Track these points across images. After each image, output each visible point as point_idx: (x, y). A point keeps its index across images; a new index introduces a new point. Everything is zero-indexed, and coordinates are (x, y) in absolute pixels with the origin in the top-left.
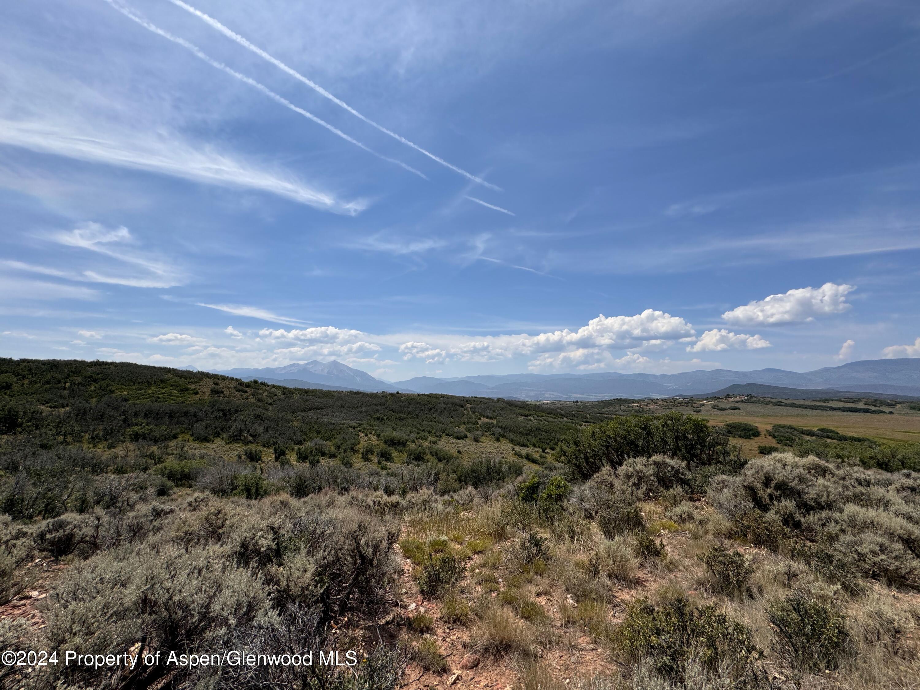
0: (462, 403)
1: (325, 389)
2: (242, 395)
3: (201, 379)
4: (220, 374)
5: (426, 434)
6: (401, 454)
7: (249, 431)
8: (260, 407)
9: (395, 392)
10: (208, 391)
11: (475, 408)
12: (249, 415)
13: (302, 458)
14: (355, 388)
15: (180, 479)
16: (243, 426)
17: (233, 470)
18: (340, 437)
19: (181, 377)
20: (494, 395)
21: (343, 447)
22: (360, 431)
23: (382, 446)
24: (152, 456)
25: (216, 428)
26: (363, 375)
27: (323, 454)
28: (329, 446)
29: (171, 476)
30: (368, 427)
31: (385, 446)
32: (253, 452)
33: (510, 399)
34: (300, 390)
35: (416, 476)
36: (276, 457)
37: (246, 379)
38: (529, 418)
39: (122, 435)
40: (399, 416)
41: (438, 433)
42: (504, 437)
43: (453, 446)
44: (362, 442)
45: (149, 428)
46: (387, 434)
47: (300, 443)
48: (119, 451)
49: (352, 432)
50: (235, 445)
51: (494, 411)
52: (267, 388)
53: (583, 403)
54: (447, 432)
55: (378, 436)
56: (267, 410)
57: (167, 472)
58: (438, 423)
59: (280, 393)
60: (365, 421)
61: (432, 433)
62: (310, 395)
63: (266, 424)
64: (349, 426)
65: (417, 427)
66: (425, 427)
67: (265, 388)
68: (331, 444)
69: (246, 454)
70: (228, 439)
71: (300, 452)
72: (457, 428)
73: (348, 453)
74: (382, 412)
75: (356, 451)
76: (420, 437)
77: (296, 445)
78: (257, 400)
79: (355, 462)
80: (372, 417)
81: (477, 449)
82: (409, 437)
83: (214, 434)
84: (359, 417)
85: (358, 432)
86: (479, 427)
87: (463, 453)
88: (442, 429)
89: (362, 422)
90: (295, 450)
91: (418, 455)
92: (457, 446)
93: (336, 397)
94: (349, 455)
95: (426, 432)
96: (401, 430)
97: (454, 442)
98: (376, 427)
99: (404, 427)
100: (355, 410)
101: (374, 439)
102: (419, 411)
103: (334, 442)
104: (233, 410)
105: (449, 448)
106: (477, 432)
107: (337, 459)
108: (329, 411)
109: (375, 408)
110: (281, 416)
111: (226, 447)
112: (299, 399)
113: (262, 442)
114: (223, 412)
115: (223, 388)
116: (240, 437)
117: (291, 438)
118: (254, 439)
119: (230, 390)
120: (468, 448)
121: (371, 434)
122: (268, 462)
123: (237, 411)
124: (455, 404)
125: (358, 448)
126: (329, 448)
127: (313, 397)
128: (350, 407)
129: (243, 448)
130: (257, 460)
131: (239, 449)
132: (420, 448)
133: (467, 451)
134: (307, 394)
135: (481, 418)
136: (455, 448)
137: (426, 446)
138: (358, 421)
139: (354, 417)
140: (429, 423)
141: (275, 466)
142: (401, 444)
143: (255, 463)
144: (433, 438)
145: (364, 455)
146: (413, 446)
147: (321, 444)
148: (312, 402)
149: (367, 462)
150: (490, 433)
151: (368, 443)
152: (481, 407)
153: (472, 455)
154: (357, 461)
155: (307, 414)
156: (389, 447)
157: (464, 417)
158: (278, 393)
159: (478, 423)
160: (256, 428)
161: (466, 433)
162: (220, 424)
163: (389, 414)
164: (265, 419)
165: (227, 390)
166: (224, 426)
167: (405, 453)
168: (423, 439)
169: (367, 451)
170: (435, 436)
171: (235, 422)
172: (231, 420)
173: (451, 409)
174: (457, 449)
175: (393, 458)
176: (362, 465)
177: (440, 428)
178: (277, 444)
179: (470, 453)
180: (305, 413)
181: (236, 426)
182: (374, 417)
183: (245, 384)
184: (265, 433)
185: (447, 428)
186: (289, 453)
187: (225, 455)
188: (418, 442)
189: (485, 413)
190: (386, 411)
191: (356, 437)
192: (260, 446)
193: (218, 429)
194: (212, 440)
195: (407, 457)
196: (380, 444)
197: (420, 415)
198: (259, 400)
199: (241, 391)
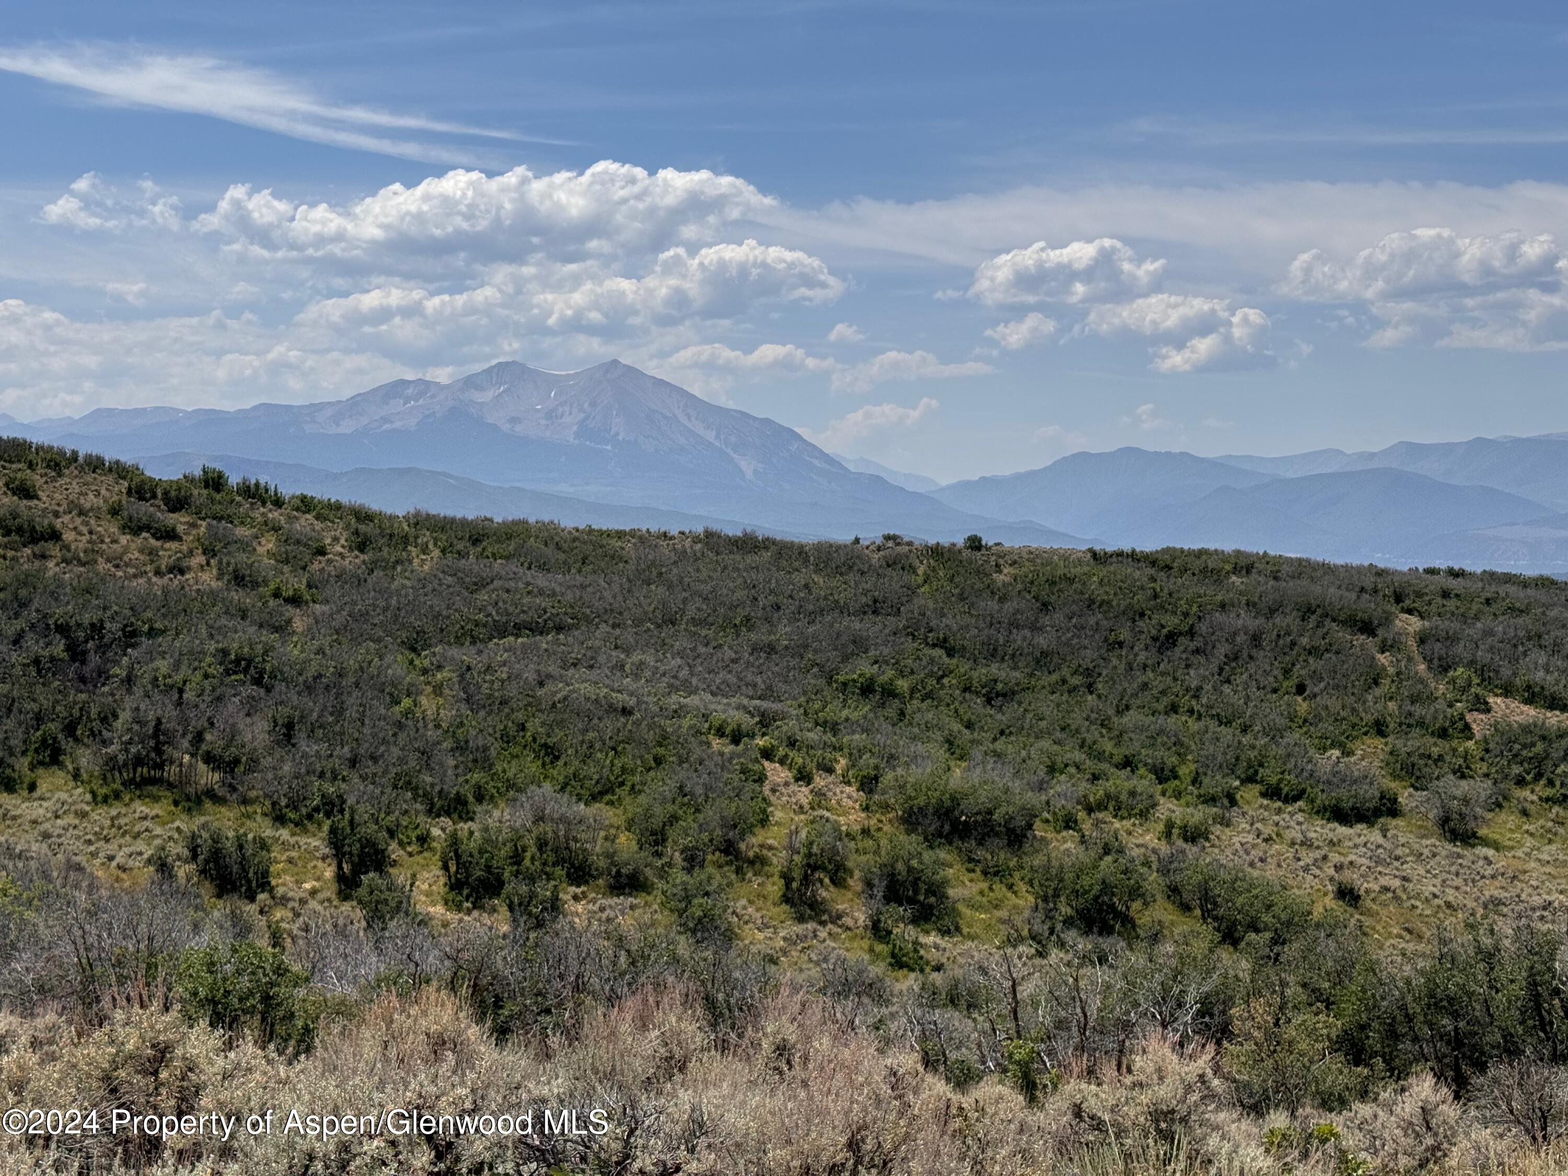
0: (1368, 607)
1: (570, 520)
2: (152, 552)
4: (36, 439)
5: (1144, 783)
6: (1000, 890)
7: (199, 738)
8: (244, 615)
9: (960, 540)
11: (1451, 639)
12: (197, 655)
13: (472, 885)
16: (170, 713)
17: (143, 928)
21: (680, 838)
22: (767, 754)
23: (894, 839)
25: (39, 718)
27: (580, 873)
28: (607, 829)
30: (813, 736)
31: (910, 843)
32: (229, 846)
34: (442, 525)
35: (1093, 1012)
36: (340, 877)
40: (981, 674)
41: (1214, 783)
43: (1308, 857)
44: (778, 815)
46: (916, 774)
47: (458, 808)
49: (725, 762)
50: (141, 808)
52: (275, 515)
54: (1270, 774)
55: (869, 784)
56: (281, 629)
58: (1213, 725)
59: (343, 541)
60: (795, 699)
61: (1176, 777)
62: (494, 554)
63: (282, 703)
64: (707, 725)
65: (1089, 742)
66: (1134, 746)
67: (263, 514)
68: (615, 821)
69: (195, 856)
70: (105, 778)
71: (458, 856)
72: (1336, 753)
73: (710, 870)
74: (886, 651)
75: (752, 863)
76: (1108, 796)
77: (439, 816)
78: (226, 578)
79: (746, 923)
80: (830, 680)
81: (1459, 882)
82: (1044, 798)
83: (36, 751)
84: (759, 680)
85: (756, 761)
86: (1478, 754)
87: (1368, 903)
88: (1237, 759)
89: (776, 706)
90: (435, 844)
91: (1096, 898)
92: (1335, 858)
93: (631, 566)
94: (715, 884)
95: (1142, 771)
96: (998, 755)
97: (1313, 835)
98: (857, 737)
99: (1013, 738)
100: (738, 636)
101: (847, 802)
102: (1100, 648)
103: (633, 806)
104: (113, 628)
105: (1279, 866)
106: (1463, 783)
107: (650, 898)
108: (598, 643)
109: (848, 628)
110: (351, 664)
111: (94, 816)
112: (441, 576)
113: (266, 796)
114: (67, 638)
115: (56, 515)
116: (161, 766)
117: (409, 783)
118: (229, 780)
119: (92, 522)
120: (1405, 879)
121: (830, 770)
122: (303, 902)
123: (134, 634)
124: (1319, 612)
125: (762, 846)
126: (606, 838)
127: (513, 567)
128: (710, 619)
129: (177, 823)
130: (249, 888)
131: (158, 831)
132: (1109, 859)
133: (1399, 892)
134: (479, 549)
135: (1491, 700)
136: (1318, 872)
137: (1143, 850)
138: (757, 702)
139: (732, 679)
140: (1161, 719)
141: (341, 922)
142: (997, 835)
143: (239, 903)
144: (1188, 805)
145: (794, 885)
146: (1065, 846)
147: (563, 819)
148: (508, 591)
149: (811, 926)
150: (1549, 792)
151: (812, 822)
152: (1489, 633)
153: (1428, 912)
154: (759, 915)
155: (484, 658)
156: (931, 847)
157: (1377, 691)
158: (328, 541)
159: (1467, 727)
160: (234, 725)
161: (1393, 785)
162: (57, 702)
163: (924, 663)
164: (273, 676)
165: (78, 521)
166: (76, 712)
167: (1022, 887)
168: (1123, 812)
169: (808, 865)
170: (1199, 796)
171: (129, 691)
172: (107, 678)
173: (1293, 644)
174: (1332, 879)
175: (954, 909)
176: (785, 939)
177: (1225, 754)
178: (342, 811)
179: (1418, 903)
180: (473, 650)
181: (137, 709)
182: (841, 679)
183: (159, 495)
184: (278, 753)
185: (1274, 750)
186: (406, 857)
187: (94, 855)
188: (1097, 824)
189: (1515, 674)
190: (910, 645)
191: (750, 786)
192: (259, 818)
193: (53, 727)
194: (27, 780)
195: (1036, 908)
196: (879, 829)
197: (1104, 673)
198: (239, 579)
199: (147, 528)
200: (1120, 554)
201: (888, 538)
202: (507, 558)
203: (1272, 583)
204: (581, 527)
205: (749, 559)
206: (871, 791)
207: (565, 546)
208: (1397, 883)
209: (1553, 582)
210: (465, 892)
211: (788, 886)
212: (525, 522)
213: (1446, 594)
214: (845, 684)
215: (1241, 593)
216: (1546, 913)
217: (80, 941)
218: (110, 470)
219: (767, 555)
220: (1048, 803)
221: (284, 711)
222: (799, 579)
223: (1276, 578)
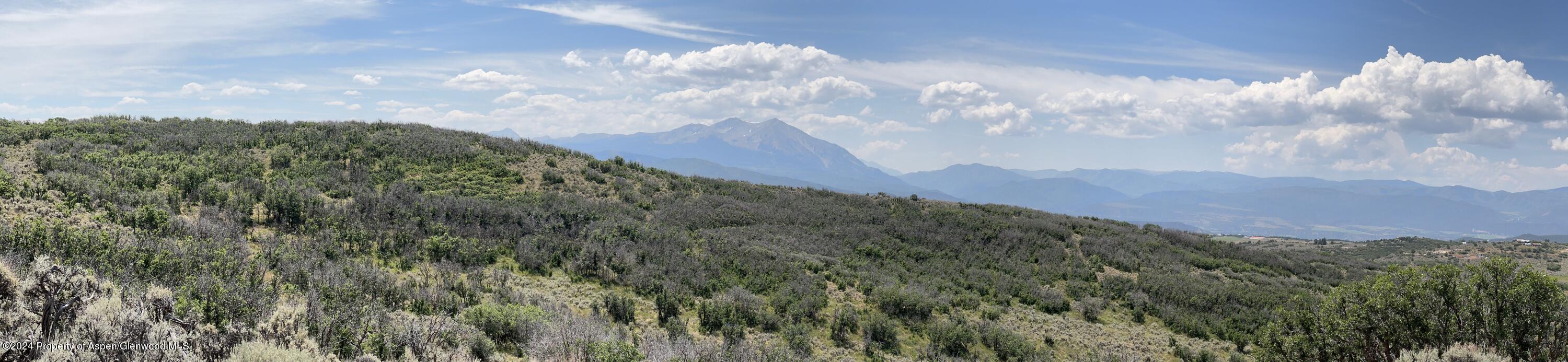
0: (1063, 230)
1: (754, 181)
2: (596, 188)
3: (526, 155)
4: (557, 145)
5: (975, 295)
6: (917, 337)
7: (610, 260)
8: (628, 214)
9: (909, 196)
10: (538, 177)
11: (1092, 244)
12: (611, 228)
13: (710, 324)
14: (819, 182)
15: (503, 338)
16: (600, 250)
17: (587, 333)
18: (784, 289)
19: (495, 151)
20: (1140, 219)
21: (791, 311)
22: (828, 278)
23: (877, 315)
24: (460, 290)
25: (554, 249)
26: (838, 153)
27: (752, 323)
28: (764, 306)
29: (490, 329)
30: (847, 271)
31: (883, 316)
32: (619, 302)
33: (1175, 228)
34: (704, 181)
36: (660, 318)
37: (602, 157)
38: (1214, 273)
39: (419, 248)
40: (914, 250)
41: (1002, 297)
42: (1154, 312)
43: (1035, 326)
44: (831, 303)
45: (455, 239)
46: (886, 289)
47: (705, 293)
48: (416, 274)
49: (811, 281)
50: (588, 285)
51: (1135, 253)
52: (641, 175)
53: (1337, 244)
54: (1023, 294)
55: (867, 292)
56: (642, 219)
57: (484, 321)
58: (1003, 273)
59: (666, 186)
60: (840, 256)
61: (988, 294)
62: (724, 193)
63: (641, 248)
64: (804, 265)
65: (955, 279)
66: (973, 281)
67: (637, 175)
68: (766, 302)
69: (607, 305)
70: (576, 273)
71: (705, 312)
72: (1048, 286)
73: (803, 324)
74: (877, 239)
75: (820, 322)
76: (961, 301)
77: (698, 296)
78: (622, 199)
79: (816, 346)
80: (854, 249)
81: (1089, 337)
82: (936, 300)
83: (552, 261)
84: (826, 248)
85: (824, 280)
86: (1099, 288)
87: (1056, 345)
88: (1011, 287)
89: (832, 259)
90: (696, 307)
91: (954, 342)
92: (1045, 327)
93: (778, 200)
94: (805, 329)
95: (975, 291)
96: (919, 282)
97: (1038, 318)
98: (864, 273)
99: (925, 276)
100: (818, 230)
101: (858, 299)
102: (961, 242)
103: (774, 296)
104: (581, 216)
105: (1025, 330)
106: (1093, 298)
107: (779, 334)
108: (763, 230)
109: (862, 229)
110: (667, 234)
111: (572, 287)
112: (703, 201)
113: (634, 284)
114: (565, 219)
115: (563, 173)
116: (595, 270)
117: (688, 282)
118: (620, 277)
119: (575, 176)
120: (1070, 335)
121: (853, 286)
122: (646, 326)
123: (588, 219)
124: (1045, 231)
125: (824, 315)
126: (763, 309)
127: (731, 199)
128: (808, 223)
129: (601, 292)
130: (626, 319)
131: (594, 294)
132: (960, 326)
133: (1068, 341)
134: (718, 191)
135: (1105, 267)
136: (1039, 333)
137: (973, 323)
138: (825, 257)
139: (815, 247)
140: (983, 271)
141: (659, 336)
142: (917, 315)
143: (622, 325)
144: (992, 305)
145: (836, 332)
146: (944, 320)
147: (746, 300)
148: (729, 208)
149: (842, 349)
150: (1123, 303)
151: (845, 306)
152: (1105, 242)
153: (1078, 349)
154: (822, 343)
155: (718, 234)
156: (891, 318)
157: (1064, 263)
158: (661, 186)
159: (1096, 277)
160: (623, 256)
161: (1068, 299)
162: (560, 243)
163: (892, 244)
164: (638, 237)
165: (570, 176)
166: (567, 248)
167: (926, 336)
168: (967, 307)
169: (842, 324)
170: (996, 302)
171: (586, 240)
172: (578, 235)
173: (1035, 243)
174: (1044, 336)
175: (898, 345)
176: (831, 354)
177: (1007, 285)
178: (662, 292)
179: (1074, 345)
180: (714, 231)
181: (588, 247)
182: (859, 249)
183: (600, 167)
184: (639, 267)
185: (1025, 284)
186: (685, 311)
187: (571, 302)
188: (956, 311)
189: (1113, 258)
190: (887, 237)
191: (821, 290)
192: (631, 292)
193: (559, 252)
194: (549, 272)
195: (931, 345)
196: (871, 310)
197: (963, 251)
198: (627, 199)
199: (595, 179)
200: (971, 205)
201: (880, 194)
202: (729, 195)
203: (1028, 219)
204: (759, 184)
205: (824, 200)
206: (868, 295)
207: (752, 191)
208: (1067, 337)
209: (1128, 224)
210: (707, 327)
211: (833, 332)
212: (737, 181)
213: (1091, 227)
214: (860, 251)
215: (1016, 223)
216: (1119, 349)
217: (564, 335)
218: (583, 157)
219: (831, 198)
220: (938, 302)
221: (641, 251)
222: (844, 208)
223: (1029, 218)
